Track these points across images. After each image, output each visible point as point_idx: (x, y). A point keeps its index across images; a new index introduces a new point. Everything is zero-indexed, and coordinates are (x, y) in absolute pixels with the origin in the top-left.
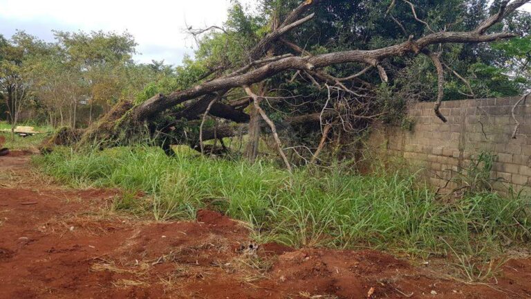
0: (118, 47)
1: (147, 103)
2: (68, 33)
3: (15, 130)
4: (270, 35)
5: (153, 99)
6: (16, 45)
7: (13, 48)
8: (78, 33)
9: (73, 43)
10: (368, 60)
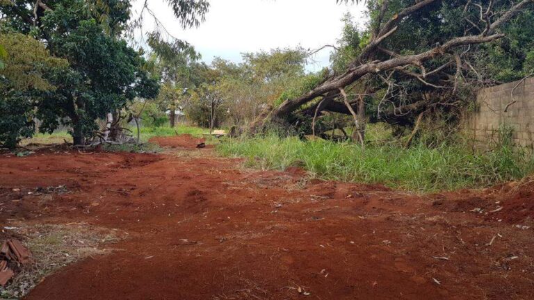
0: (292, 59)
1: (281, 106)
2: (252, 54)
3: (213, 133)
4: (368, 46)
5: (285, 103)
6: (215, 69)
7: (212, 71)
8: (260, 52)
9: (257, 61)
10: (415, 62)
